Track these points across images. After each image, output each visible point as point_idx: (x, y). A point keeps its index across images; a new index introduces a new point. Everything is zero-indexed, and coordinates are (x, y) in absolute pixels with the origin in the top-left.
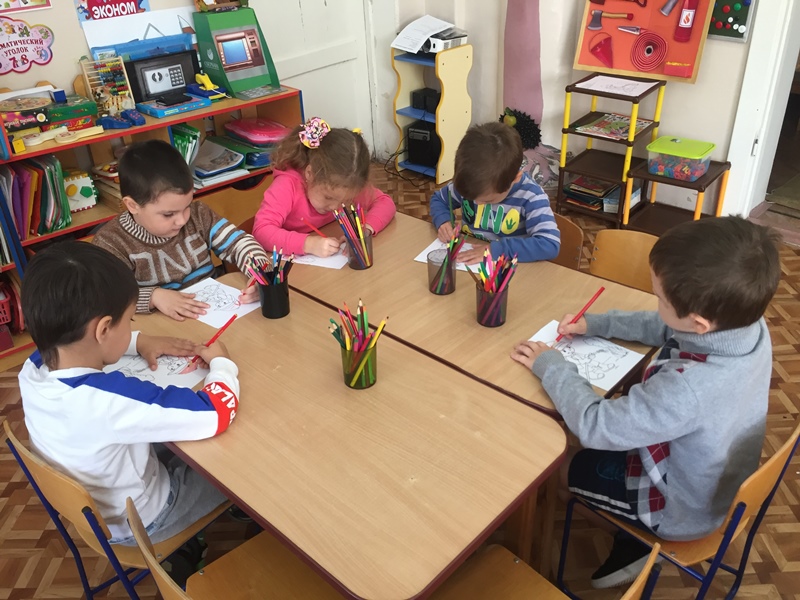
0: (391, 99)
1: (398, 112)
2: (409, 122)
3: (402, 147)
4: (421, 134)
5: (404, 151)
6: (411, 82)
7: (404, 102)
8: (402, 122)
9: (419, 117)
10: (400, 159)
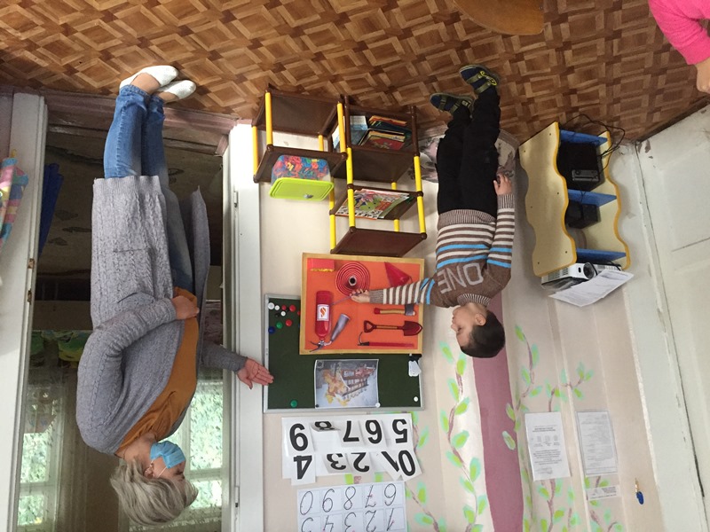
0: (624, 210)
1: (615, 198)
3: (604, 161)
4: (583, 176)
5: (601, 156)
6: (603, 234)
7: (607, 210)
8: (607, 188)
9: (587, 193)
10: (605, 147)
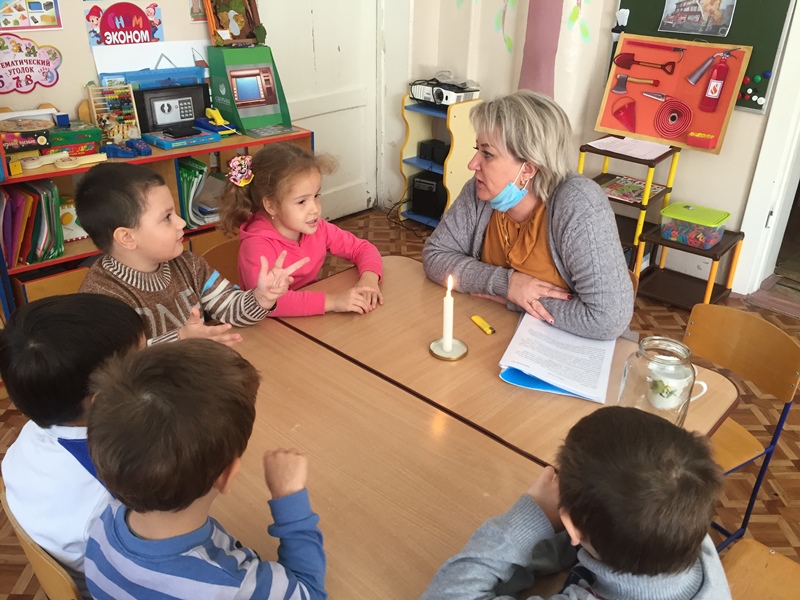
0: (397, 148)
1: (405, 161)
2: (415, 171)
3: (406, 197)
4: (427, 185)
5: (408, 201)
6: (419, 132)
7: (411, 152)
8: (408, 171)
9: (427, 168)
10: (403, 208)
